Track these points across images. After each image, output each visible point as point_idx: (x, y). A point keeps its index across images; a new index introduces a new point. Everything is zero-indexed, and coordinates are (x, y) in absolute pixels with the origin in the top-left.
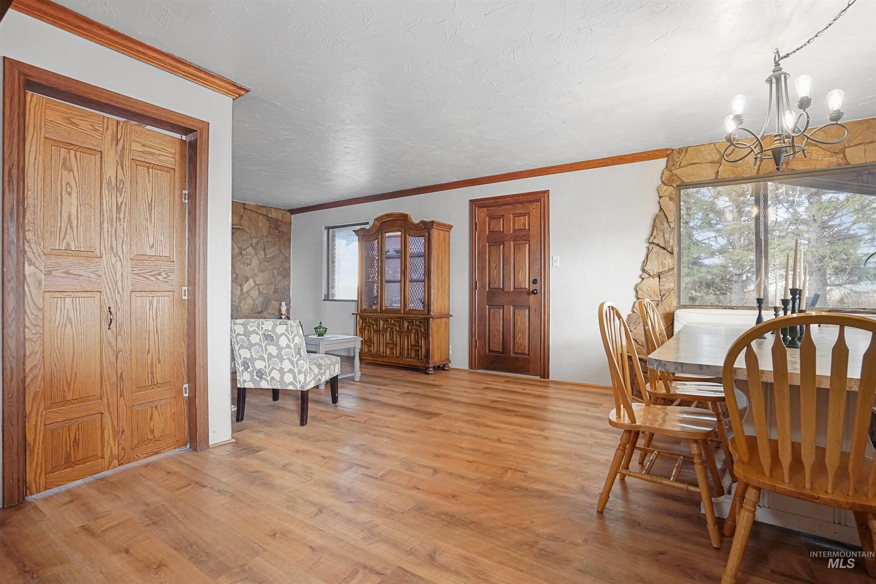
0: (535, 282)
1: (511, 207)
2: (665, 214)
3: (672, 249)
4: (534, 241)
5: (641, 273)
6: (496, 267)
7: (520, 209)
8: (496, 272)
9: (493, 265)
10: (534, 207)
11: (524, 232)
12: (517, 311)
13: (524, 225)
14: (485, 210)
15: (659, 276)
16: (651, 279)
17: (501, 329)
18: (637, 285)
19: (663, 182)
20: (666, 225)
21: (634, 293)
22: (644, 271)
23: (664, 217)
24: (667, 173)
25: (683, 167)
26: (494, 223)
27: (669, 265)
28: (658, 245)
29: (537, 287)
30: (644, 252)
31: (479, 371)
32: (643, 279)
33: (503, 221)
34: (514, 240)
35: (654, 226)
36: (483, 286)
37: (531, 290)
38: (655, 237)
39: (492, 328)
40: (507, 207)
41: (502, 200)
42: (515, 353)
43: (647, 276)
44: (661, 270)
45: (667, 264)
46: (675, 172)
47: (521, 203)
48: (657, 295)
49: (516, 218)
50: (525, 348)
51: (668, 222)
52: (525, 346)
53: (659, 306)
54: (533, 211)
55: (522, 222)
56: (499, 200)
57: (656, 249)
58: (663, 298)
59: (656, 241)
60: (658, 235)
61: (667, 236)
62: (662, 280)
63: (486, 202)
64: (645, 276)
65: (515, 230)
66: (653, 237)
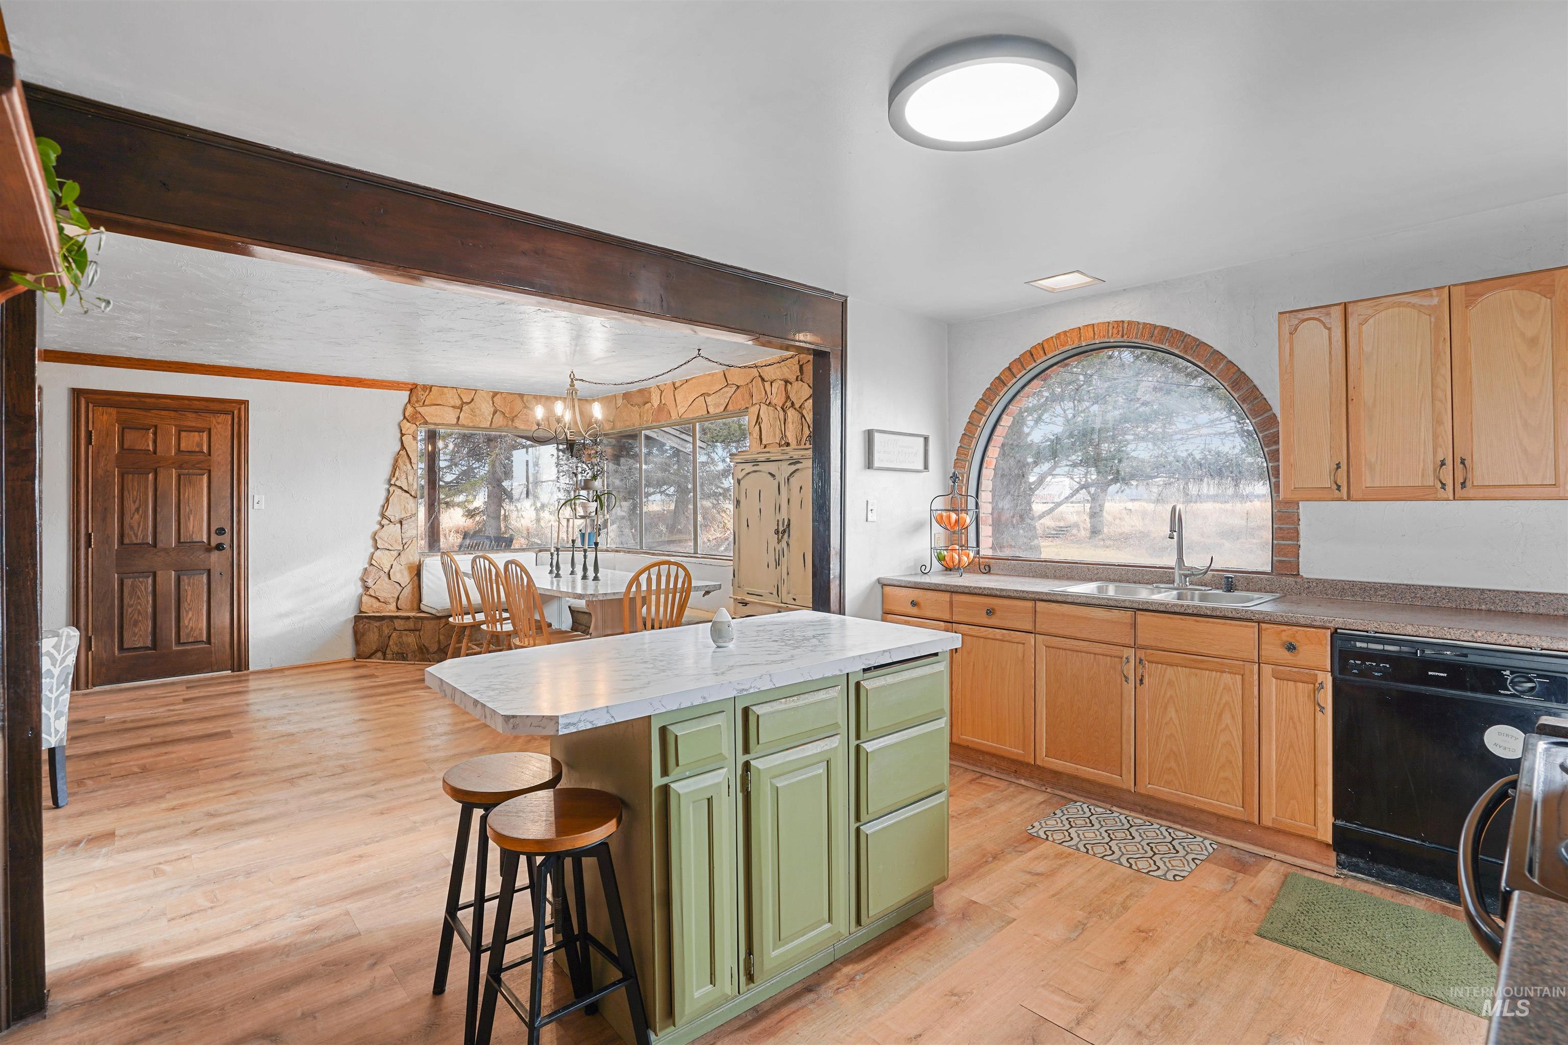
0: (220, 532)
1: (172, 414)
2: (407, 453)
3: (416, 493)
4: (221, 474)
5: (380, 518)
6: (137, 510)
7: (191, 420)
8: (136, 516)
9: (130, 506)
10: (219, 420)
11: (201, 457)
12: (185, 579)
13: (200, 445)
14: (113, 411)
15: (401, 523)
16: (392, 525)
17: (150, 610)
18: (375, 534)
19: (405, 417)
20: (409, 466)
21: (371, 542)
22: (383, 516)
23: (406, 456)
24: (410, 410)
25: (426, 406)
26: (130, 436)
27: (411, 510)
28: (401, 488)
29: (225, 539)
30: (383, 495)
31: (97, 689)
32: (383, 526)
33: (155, 434)
34: (180, 467)
35: (395, 467)
36: (107, 540)
37: (213, 544)
38: (397, 479)
39: (128, 611)
40: (163, 413)
41: (153, 400)
42: (178, 642)
43: (388, 522)
44: (403, 516)
45: (409, 509)
46: (419, 409)
47: (196, 411)
48: (399, 544)
49: (183, 434)
50: (201, 633)
51: (411, 463)
52: (201, 629)
53: (402, 555)
54: (219, 426)
55: (190, 441)
56: (148, 400)
57: (398, 491)
58: (405, 547)
59: (398, 483)
60: (401, 476)
61: (410, 478)
62: (405, 526)
63: (119, 398)
64: (385, 522)
65: (179, 450)
66: (394, 479)
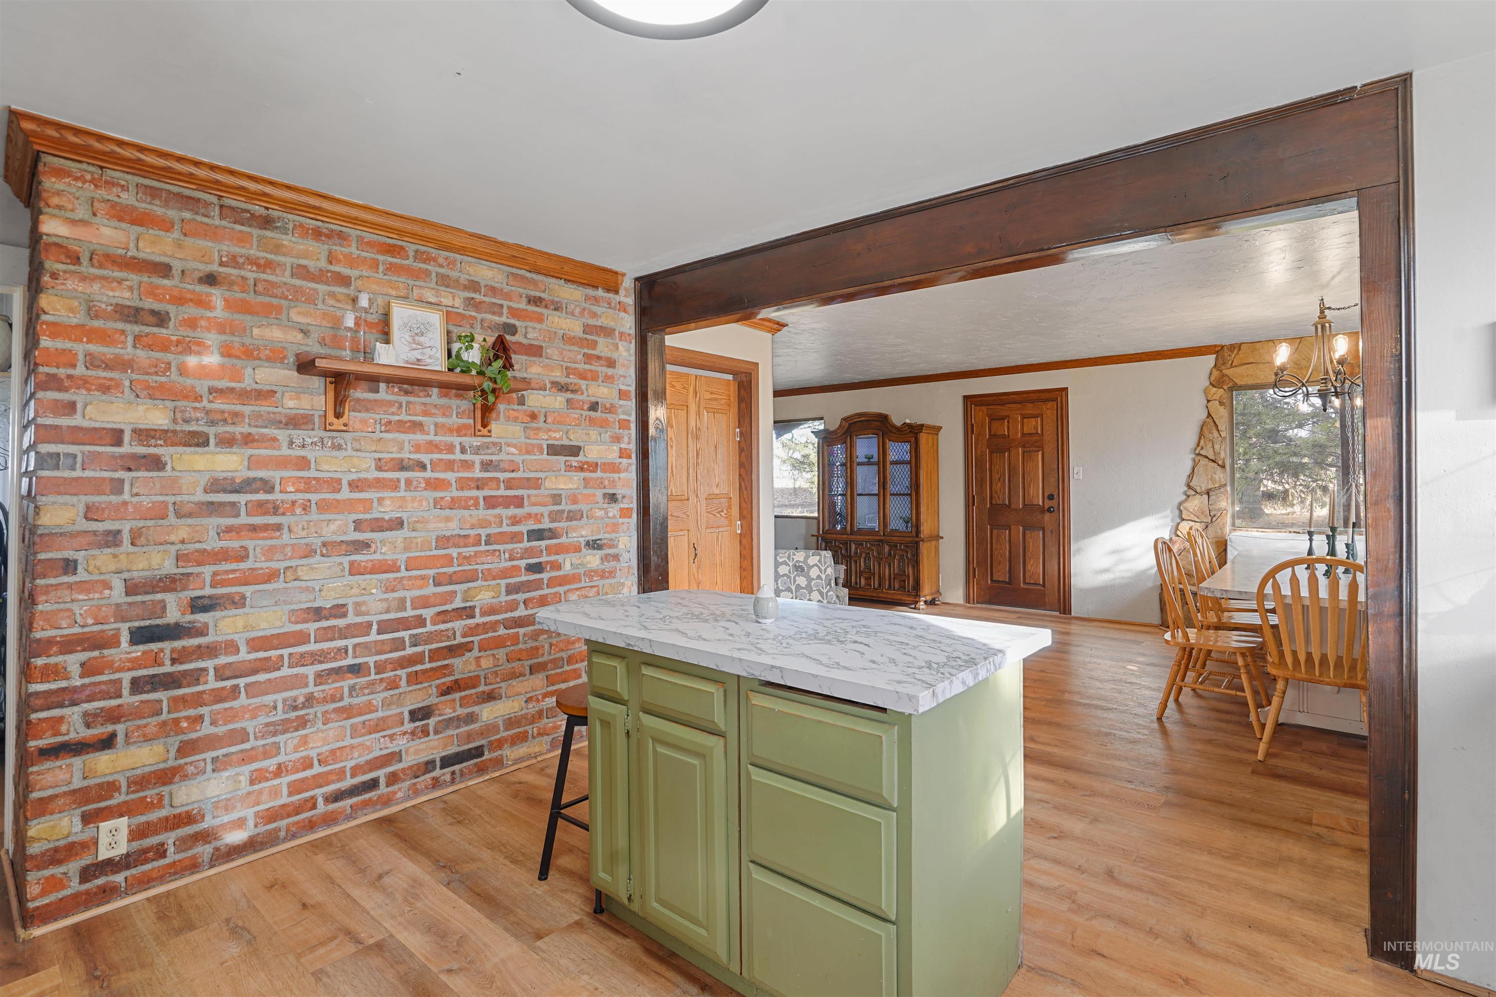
0: (1051, 497)
1: (1018, 406)
2: (1214, 421)
3: (1224, 462)
4: (1050, 449)
5: (1186, 489)
6: (999, 479)
7: (1030, 409)
8: (999, 484)
9: (996, 477)
10: (1048, 407)
11: (1037, 438)
12: (1028, 532)
13: (1036, 428)
14: (984, 408)
15: (1208, 494)
16: (1198, 496)
17: (1007, 554)
18: (1180, 504)
19: (1211, 384)
20: (1216, 434)
21: (1177, 512)
22: (1189, 487)
23: (1212, 424)
24: (1216, 373)
25: (1236, 366)
26: (996, 424)
27: (1220, 481)
28: (1206, 457)
29: (1054, 503)
30: (1189, 464)
31: (979, 605)
32: (1189, 496)
33: (1008, 422)
34: (1024, 446)
35: (1201, 435)
36: (983, 501)
37: (1046, 507)
38: (1202, 448)
39: (995, 553)
40: (1013, 405)
41: (1006, 397)
42: (1025, 583)
43: (1194, 493)
44: (1210, 487)
45: (1217, 479)
46: (1225, 372)
47: (1032, 402)
48: (1206, 516)
49: (1025, 420)
50: (1039, 577)
51: (1218, 430)
52: (1039, 575)
53: (1209, 528)
54: (1048, 412)
55: (1031, 425)
56: (1003, 397)
57: (1203, 462)
58: (1214, 519)
59: (1203, 452)
60: (1206, 445)
61: (1217, 447)
62: (1212, 498)
63: (987, 398)
64: (1191, 492)
65: (1023, 435)
66: (1199, 448)
